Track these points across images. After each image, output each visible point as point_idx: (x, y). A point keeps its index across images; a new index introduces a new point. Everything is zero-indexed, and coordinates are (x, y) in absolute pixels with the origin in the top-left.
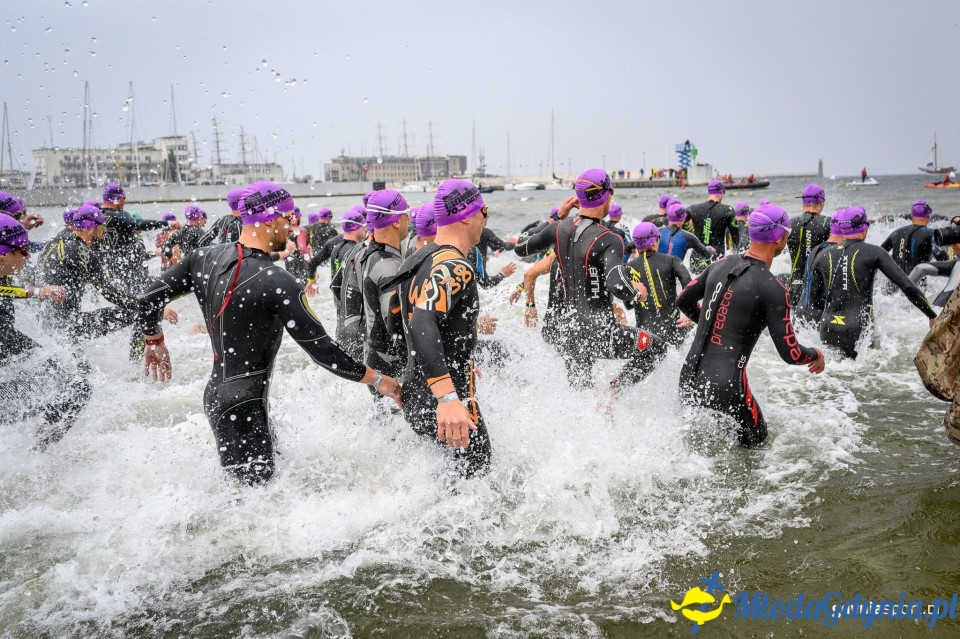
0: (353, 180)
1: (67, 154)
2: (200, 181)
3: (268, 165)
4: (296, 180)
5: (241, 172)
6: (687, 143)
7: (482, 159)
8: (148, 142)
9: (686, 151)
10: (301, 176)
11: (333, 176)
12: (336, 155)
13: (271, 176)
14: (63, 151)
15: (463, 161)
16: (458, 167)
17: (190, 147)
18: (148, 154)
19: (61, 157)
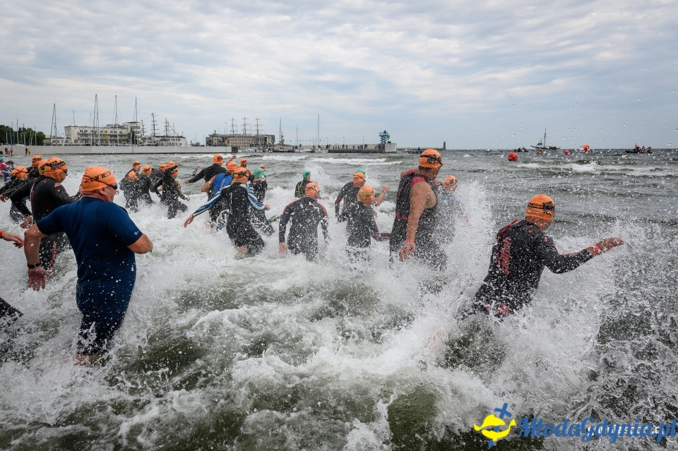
0: (220, 145)
1: (82, 129)
2: (146, 143)
3: (179, 137)
4: (193, 145)
5: (165, 140)
6: (385, 132)
7: (282, 137)
8: (121, 124)
9: (384, 136)
10: (194, 143)
11: (209, 143)
12: (212, 133)
13: (180, 142)
14: (80, 127)
15: (273, 137)
16: (270, 140)
17: (141, 128)
18: (120, 130)
19: (78, 130)
